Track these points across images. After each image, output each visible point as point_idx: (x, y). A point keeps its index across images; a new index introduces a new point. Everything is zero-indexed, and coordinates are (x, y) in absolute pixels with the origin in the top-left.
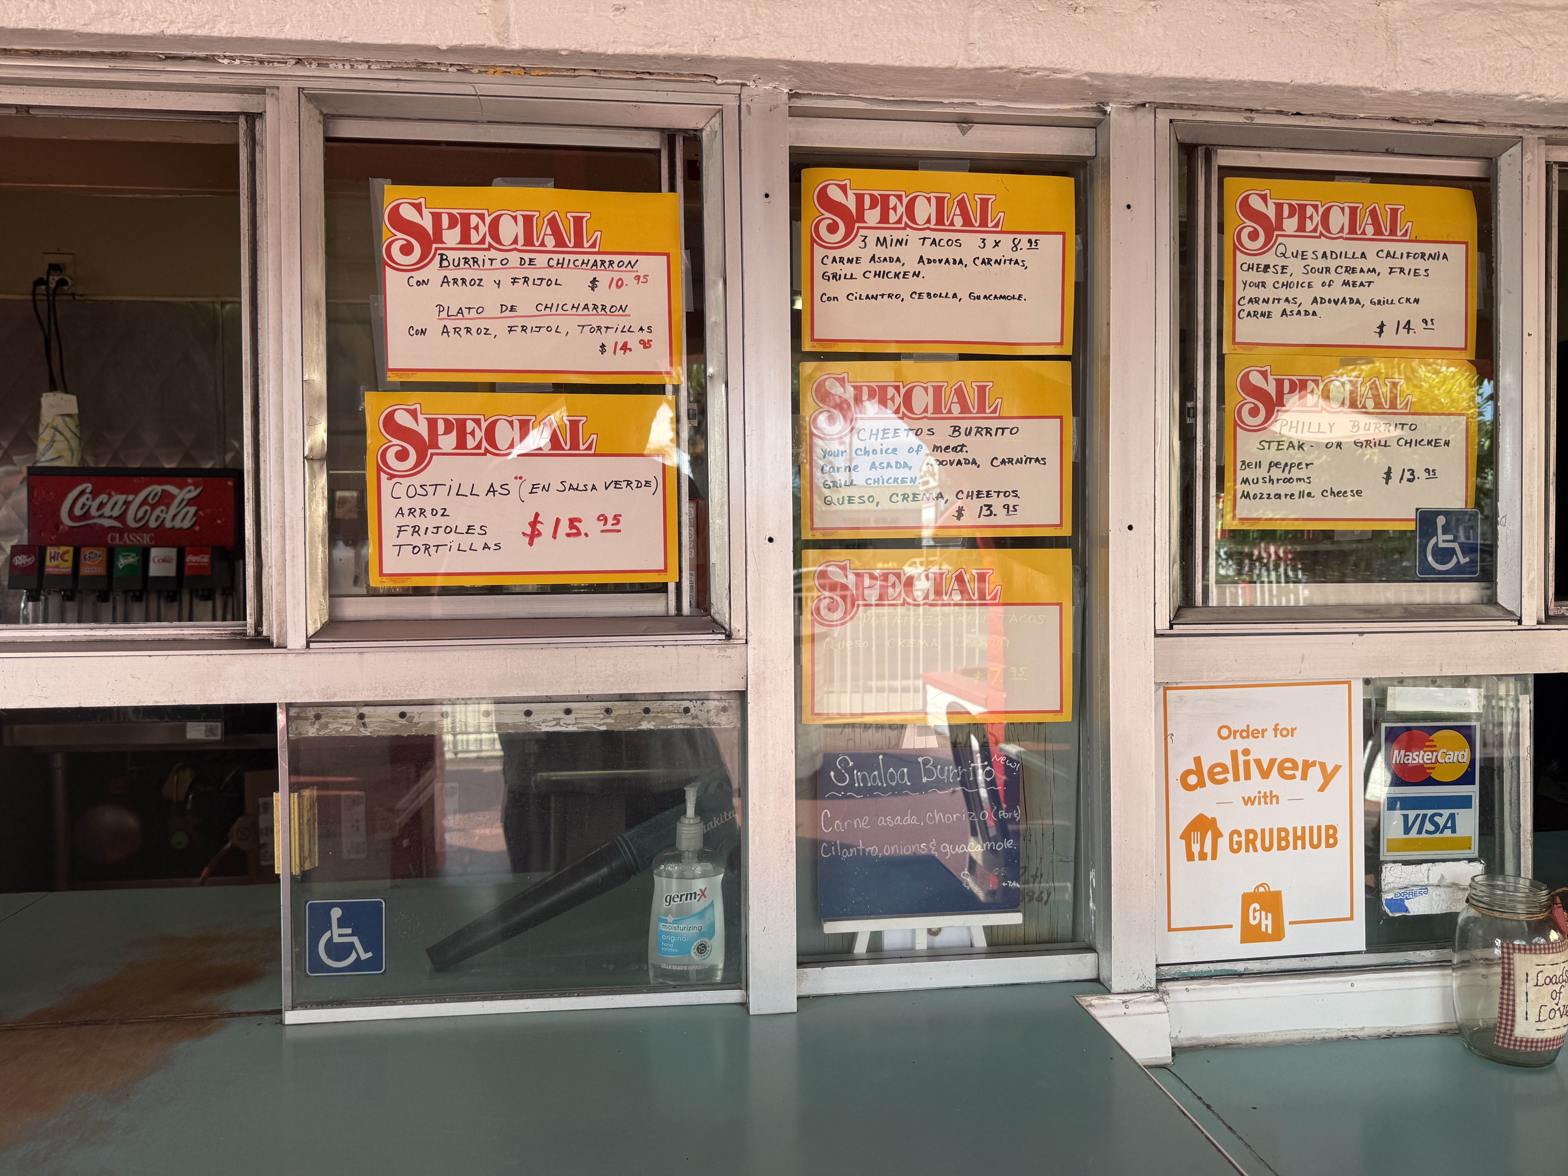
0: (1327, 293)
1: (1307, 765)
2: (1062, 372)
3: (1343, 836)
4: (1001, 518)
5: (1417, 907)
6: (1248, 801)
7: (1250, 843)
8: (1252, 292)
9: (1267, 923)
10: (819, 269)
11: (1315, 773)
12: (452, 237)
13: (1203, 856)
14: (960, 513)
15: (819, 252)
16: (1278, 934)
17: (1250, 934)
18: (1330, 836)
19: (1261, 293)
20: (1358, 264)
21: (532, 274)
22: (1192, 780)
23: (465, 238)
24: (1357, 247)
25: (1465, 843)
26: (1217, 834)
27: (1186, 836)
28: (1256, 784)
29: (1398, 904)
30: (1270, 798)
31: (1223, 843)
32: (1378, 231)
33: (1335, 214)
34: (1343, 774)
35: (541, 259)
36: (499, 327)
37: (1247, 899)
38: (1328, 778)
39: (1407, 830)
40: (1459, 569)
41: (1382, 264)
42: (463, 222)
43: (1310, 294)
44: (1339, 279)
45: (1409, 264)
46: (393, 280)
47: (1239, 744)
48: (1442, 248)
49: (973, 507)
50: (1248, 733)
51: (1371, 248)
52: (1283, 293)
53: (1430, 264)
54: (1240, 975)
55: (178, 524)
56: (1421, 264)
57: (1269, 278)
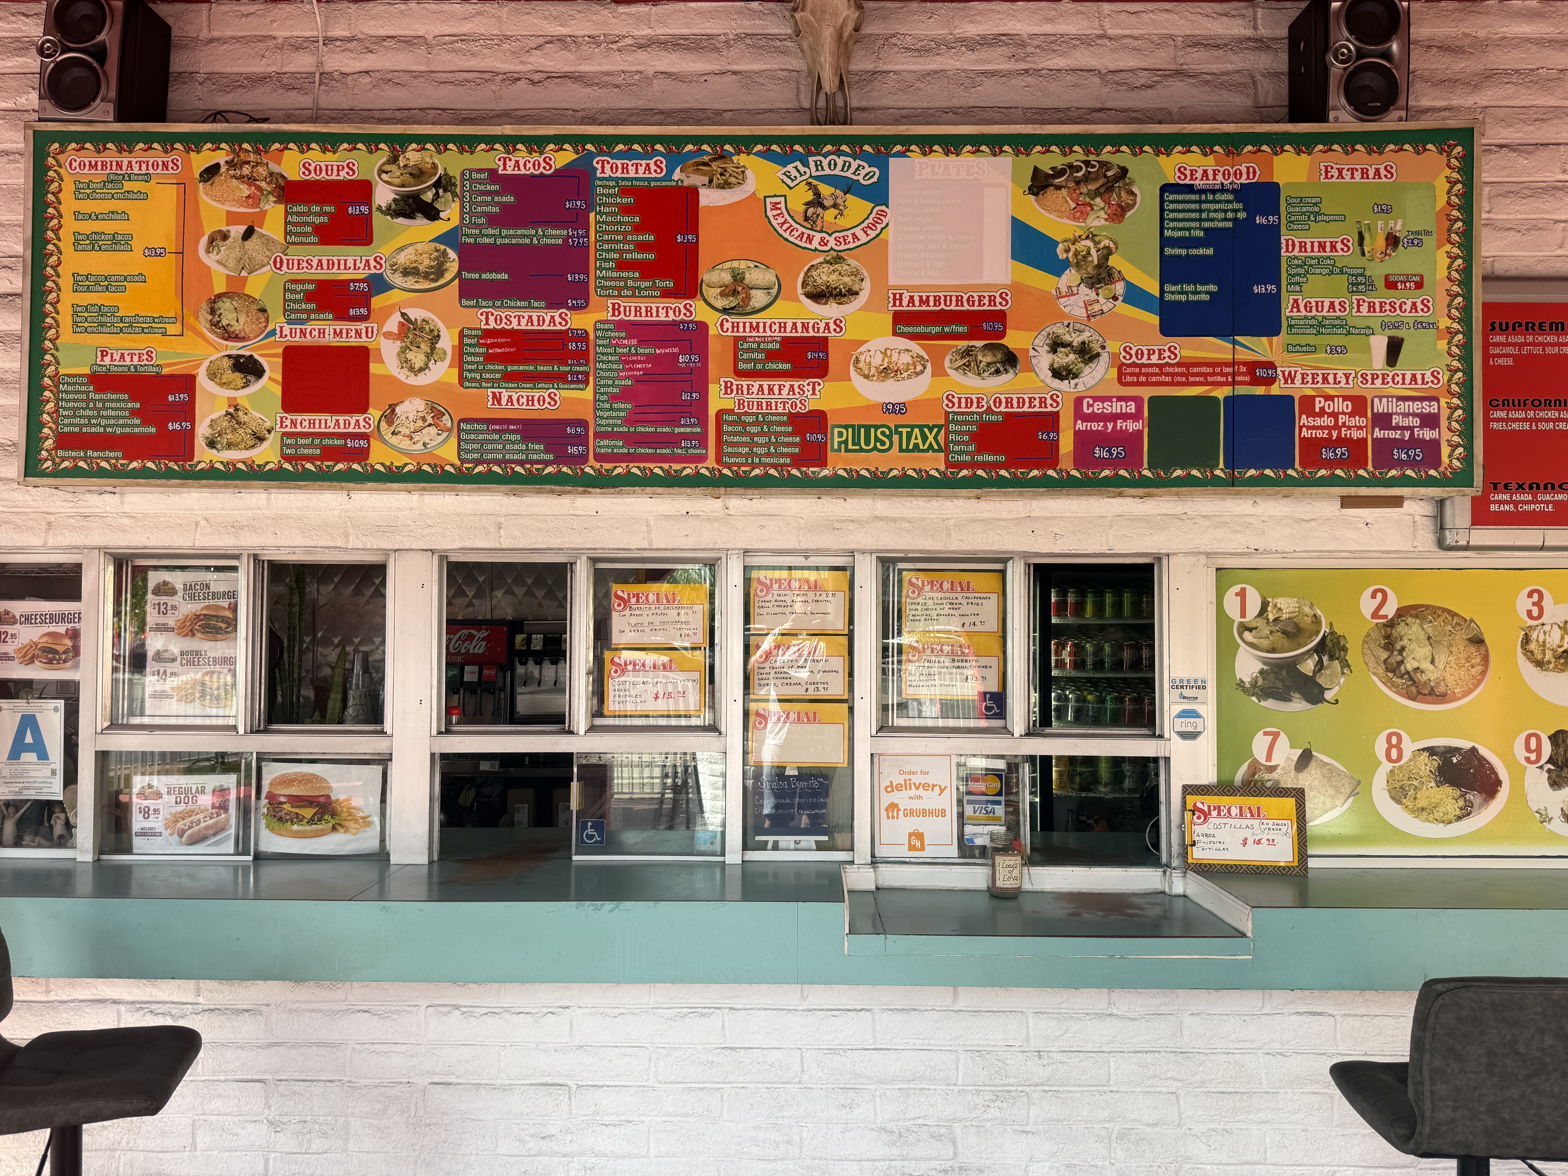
0: (942, 612)
1: (934, 786)
2: (844, 641)
3: (948, 813)
4: (822, 692)
5: (979, 842)
6: (911, 798)
7: (912, 814)
8: (913, 612)
9: (918, 844)
10: (757, 605)
11: (937, 789)
12: (633, 601)
13: (893, 818)
14: (807, 690)
15: (757, 599)
16: (922, 849)
17: (912, 848)
18: (943, 813)
19: (917, 613)
20: (954, 601)
21: (659, 612)
22: (889, 789)
23: (638, 601)
24: (954, 595)
25: (999, 819)
26: (899, 810)
27: (886, 810)
28: (913, 792)
29: (971, 841)
30: (919, 797)
31: (901, 813)
32: (962, 589)
33: (945, 583)
34: (948, 789)
35: (662, 607)
36: (647, 629)
37: (910, 835)
38: (942, 791)
39: (975, 812)
40: (995, 714)
41: (964, 602)
42: (637, 596)
43: (935, 613)
44: (947, 607)
45: (975, 601)
46: (615, 615)
47: (907, 777)
48: (988, 595)
49: (811, 688)
50: (910, 773)
51: (959, 596)
52: (926, 612)
53: (984, 601)
54: (907, 863)
55: (476, 651)
56: (980, 601)
57: (919, 607)
